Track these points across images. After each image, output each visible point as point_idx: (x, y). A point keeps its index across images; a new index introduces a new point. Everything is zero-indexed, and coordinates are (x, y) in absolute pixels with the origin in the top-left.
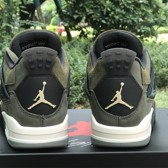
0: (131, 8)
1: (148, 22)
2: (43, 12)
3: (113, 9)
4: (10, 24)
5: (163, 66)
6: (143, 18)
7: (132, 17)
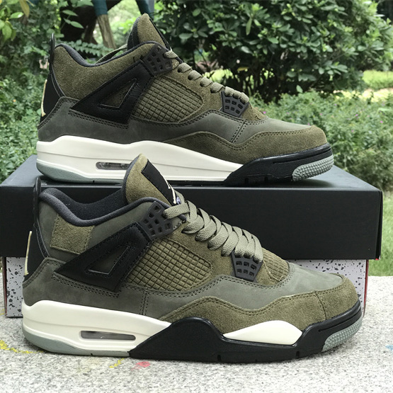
0: (305, 20)
1: (342, 52)
3: (267, 22)
5: (368, 144)
6: (332, 43)
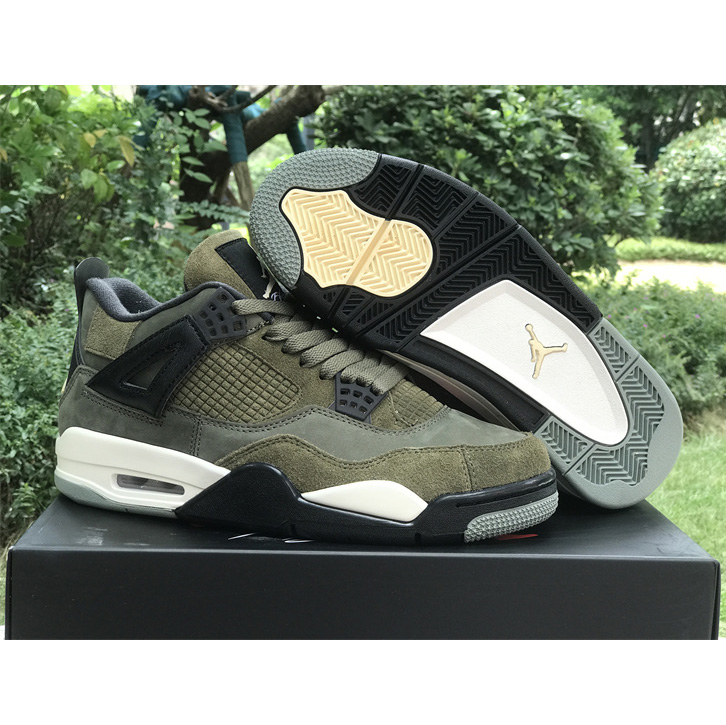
0: (532, 174)
1: (586, 219)
2: (253, 177)
3: (478, 176)
4: (150, 213)
6: (571, 207)
7: (537, 203)
